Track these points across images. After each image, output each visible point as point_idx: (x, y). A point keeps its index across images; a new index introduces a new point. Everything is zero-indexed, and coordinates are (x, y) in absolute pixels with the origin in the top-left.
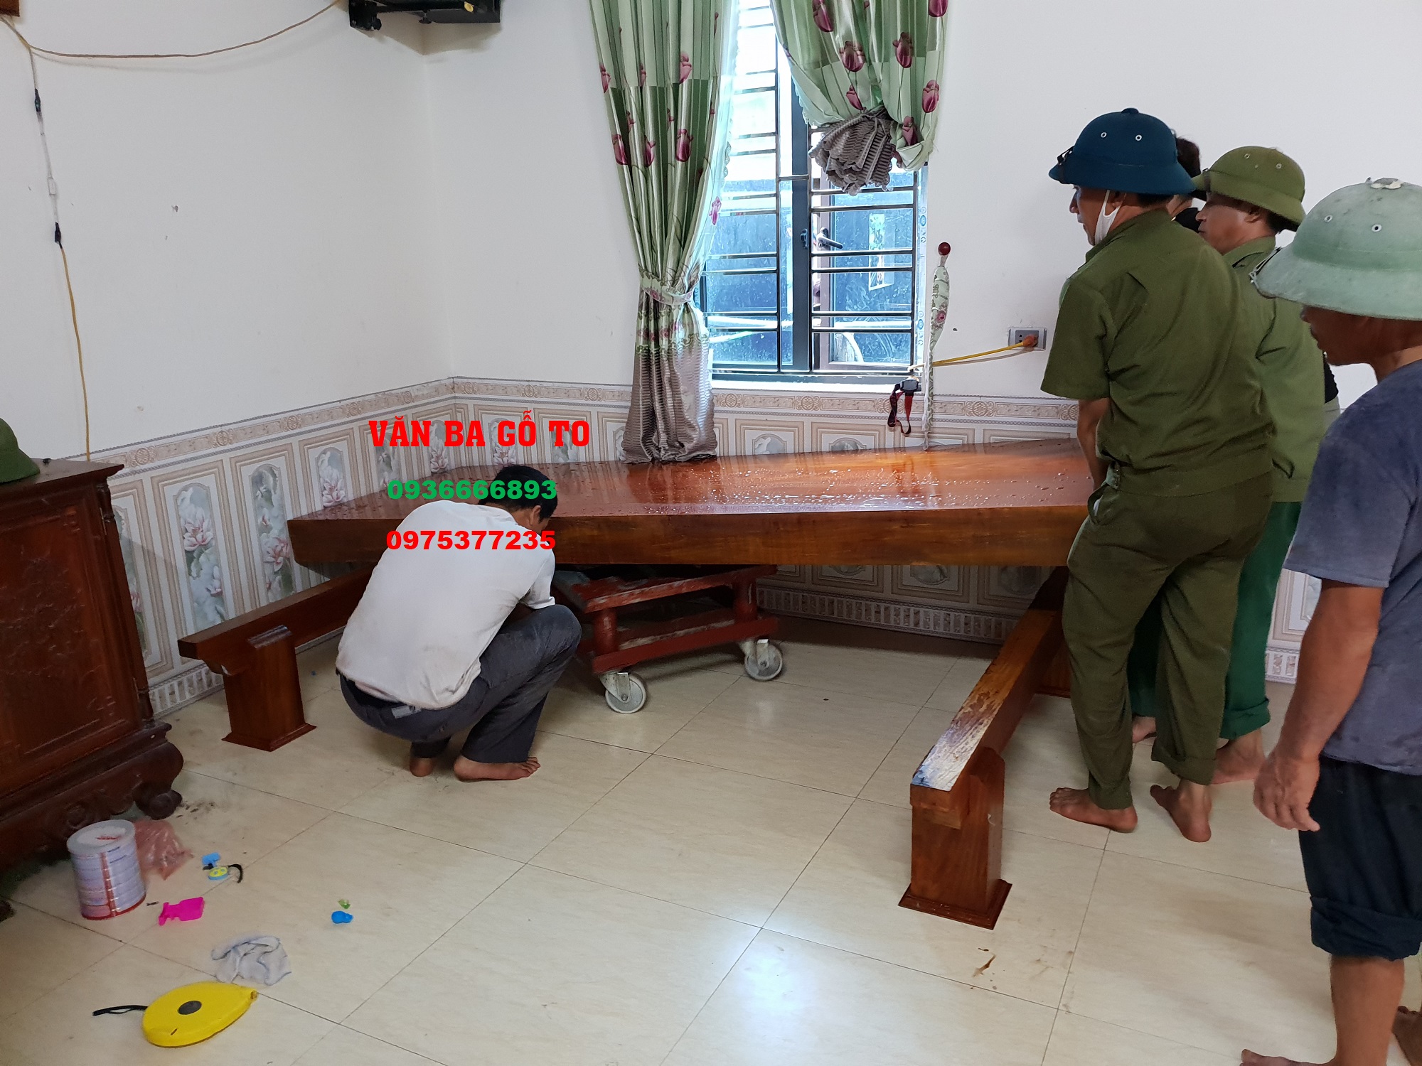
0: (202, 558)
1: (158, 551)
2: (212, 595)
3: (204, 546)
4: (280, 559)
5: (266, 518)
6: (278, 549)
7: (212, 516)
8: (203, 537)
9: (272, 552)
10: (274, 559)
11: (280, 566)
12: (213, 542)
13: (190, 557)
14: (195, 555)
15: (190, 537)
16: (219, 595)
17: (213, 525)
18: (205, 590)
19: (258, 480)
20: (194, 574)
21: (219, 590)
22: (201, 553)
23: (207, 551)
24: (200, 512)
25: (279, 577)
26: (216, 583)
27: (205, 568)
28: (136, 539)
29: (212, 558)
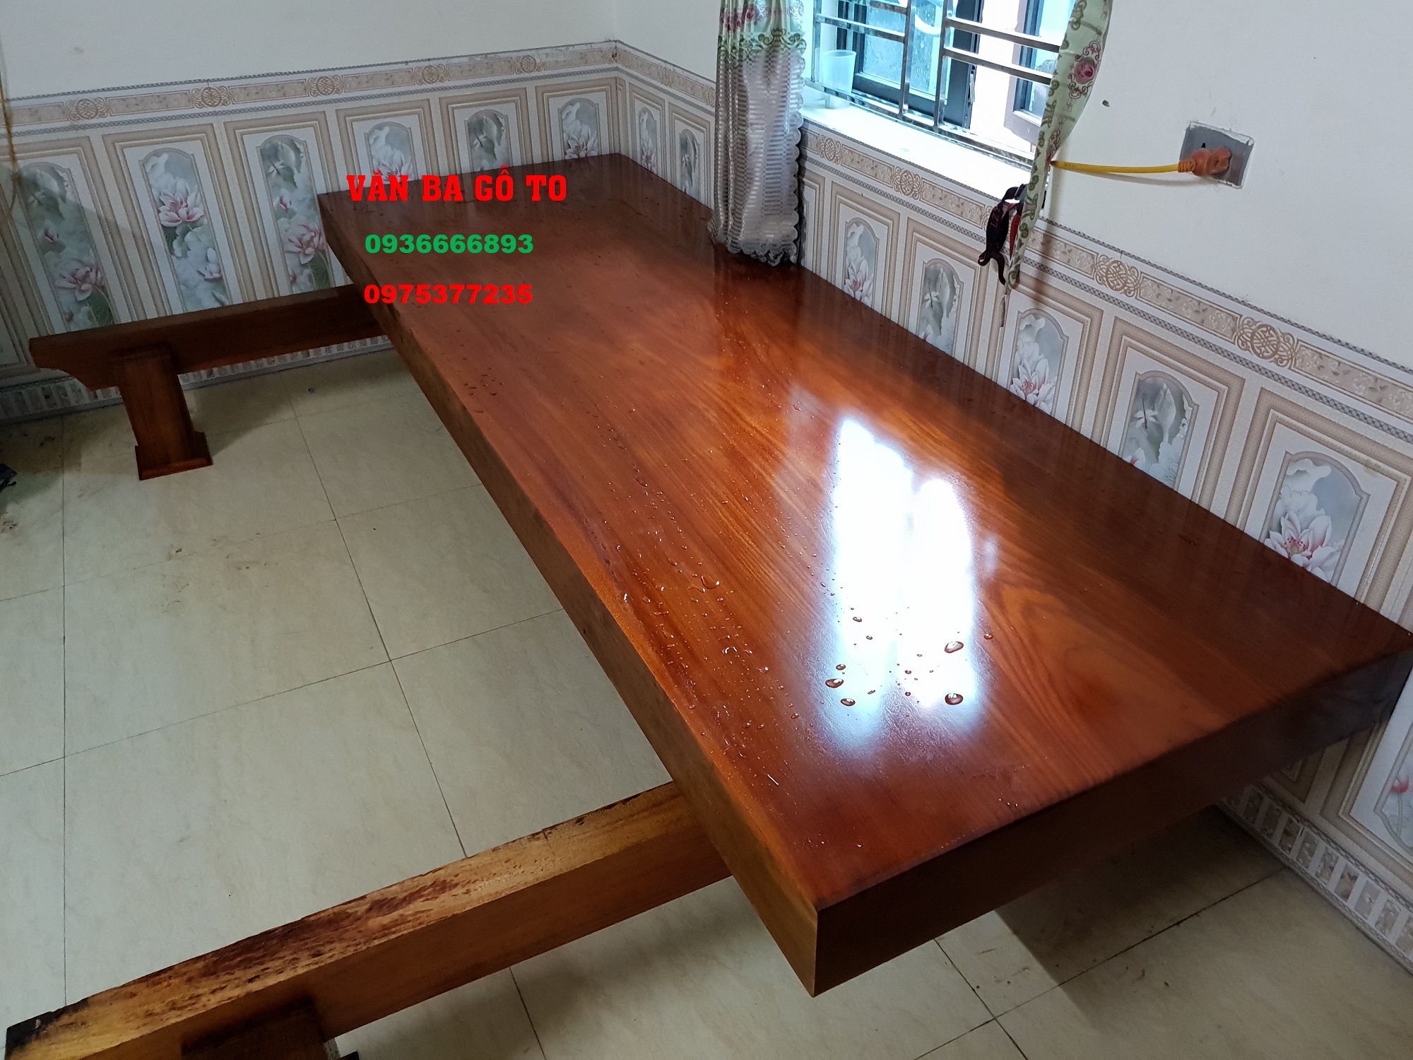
0: (188, 236)
1: (122, 221)
2: (206, 280)
3: (191, 224)
4: (309, 250)
5: (286, 200)
6: (307, 238)
7: (201, 189)
8: (188, 213)
9: (296, 241)
10: (299, 250)
11: (309, 259)
12: (205, 221)
13: (170, 234)
14: (178, 232)
15: (170, 211)
16: (218, 281)
17: (204, 200)
18: (197, 274)
19: (270, 154)
20: (178, 251)
21: (217, 275)
22: (187, 231)
23: (195, 230)
24: (181, 184)
25: (308, 271)
26: (213, 267)
27: (195, 250)
28: (87, 203)
29: (204, 238)
